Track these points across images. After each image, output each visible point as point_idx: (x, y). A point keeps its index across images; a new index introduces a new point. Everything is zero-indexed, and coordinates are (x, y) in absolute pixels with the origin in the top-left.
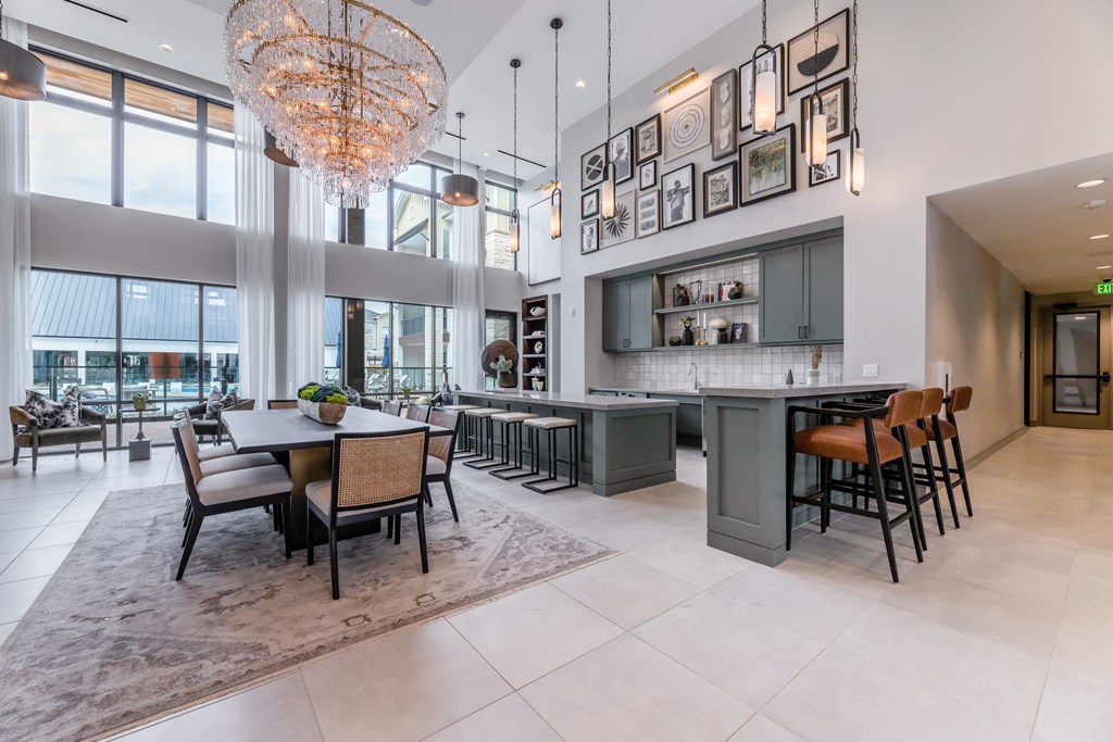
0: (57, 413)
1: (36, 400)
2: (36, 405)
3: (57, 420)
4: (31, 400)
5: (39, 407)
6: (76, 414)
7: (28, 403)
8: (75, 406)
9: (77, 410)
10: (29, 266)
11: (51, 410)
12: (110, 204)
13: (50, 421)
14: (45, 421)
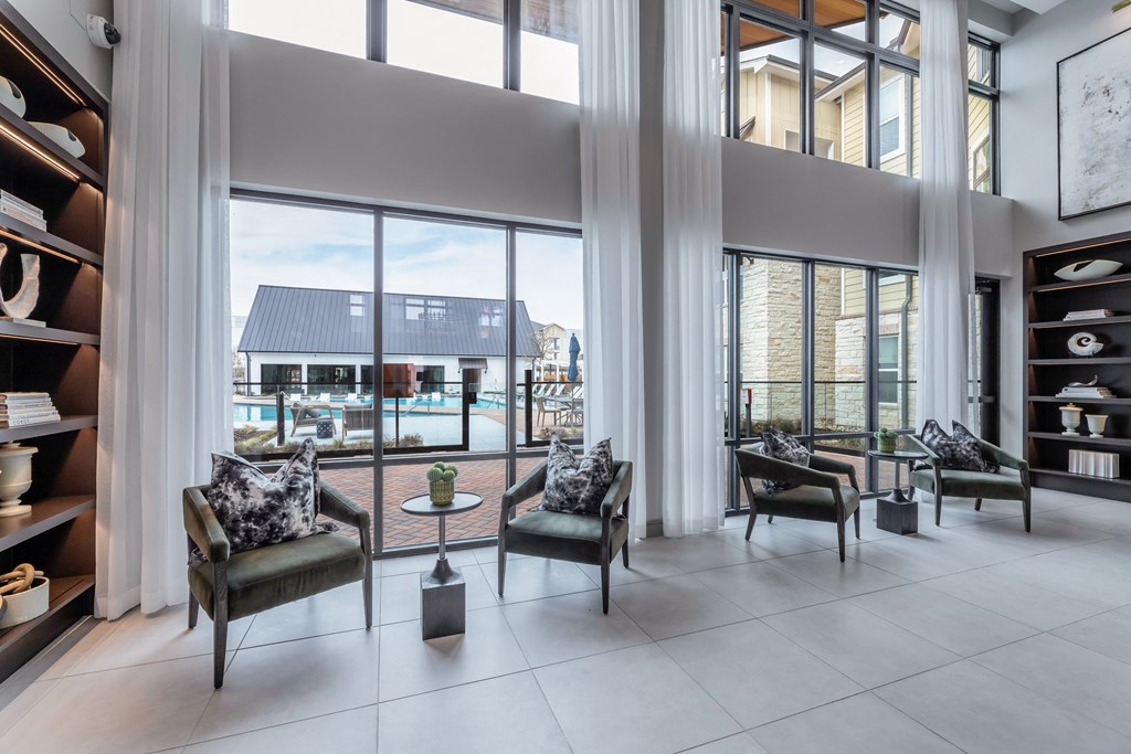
0: (272, 508)
1: (231, 479)
2: (231, 493)
3: (273, 526)
4: (221, 476)
5: (235, 497)
6: (310, 507)
7: (215, 485)
8: (307, 487)
9: (310, 496)
10: (226, 183)
11: (261, 502)
12: (364, 57)
13: (259, 530)
14: (248, 531)
